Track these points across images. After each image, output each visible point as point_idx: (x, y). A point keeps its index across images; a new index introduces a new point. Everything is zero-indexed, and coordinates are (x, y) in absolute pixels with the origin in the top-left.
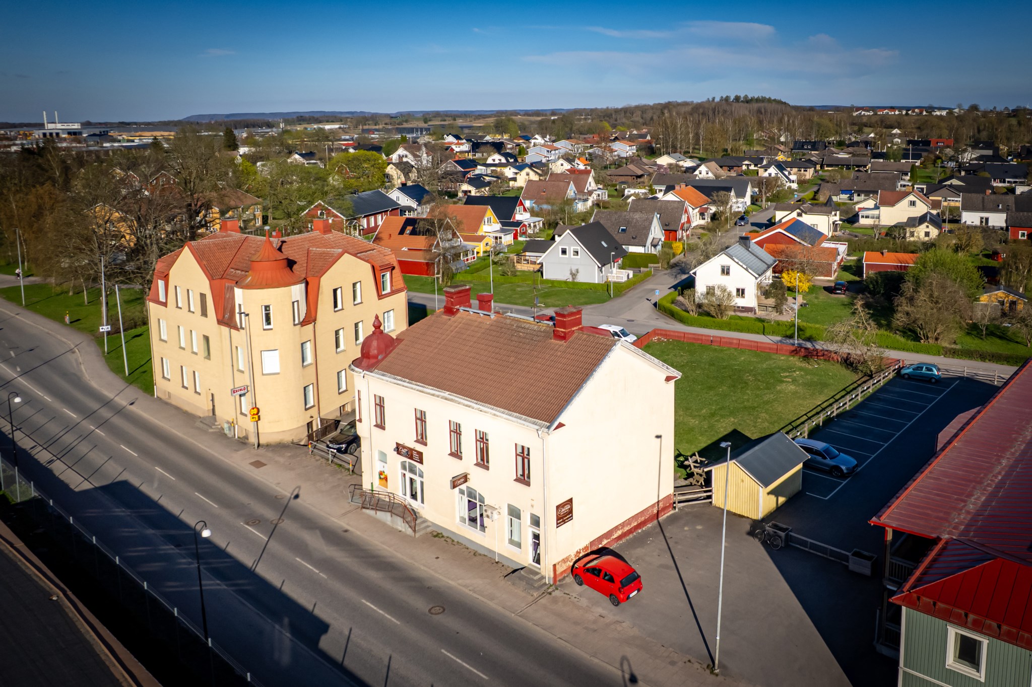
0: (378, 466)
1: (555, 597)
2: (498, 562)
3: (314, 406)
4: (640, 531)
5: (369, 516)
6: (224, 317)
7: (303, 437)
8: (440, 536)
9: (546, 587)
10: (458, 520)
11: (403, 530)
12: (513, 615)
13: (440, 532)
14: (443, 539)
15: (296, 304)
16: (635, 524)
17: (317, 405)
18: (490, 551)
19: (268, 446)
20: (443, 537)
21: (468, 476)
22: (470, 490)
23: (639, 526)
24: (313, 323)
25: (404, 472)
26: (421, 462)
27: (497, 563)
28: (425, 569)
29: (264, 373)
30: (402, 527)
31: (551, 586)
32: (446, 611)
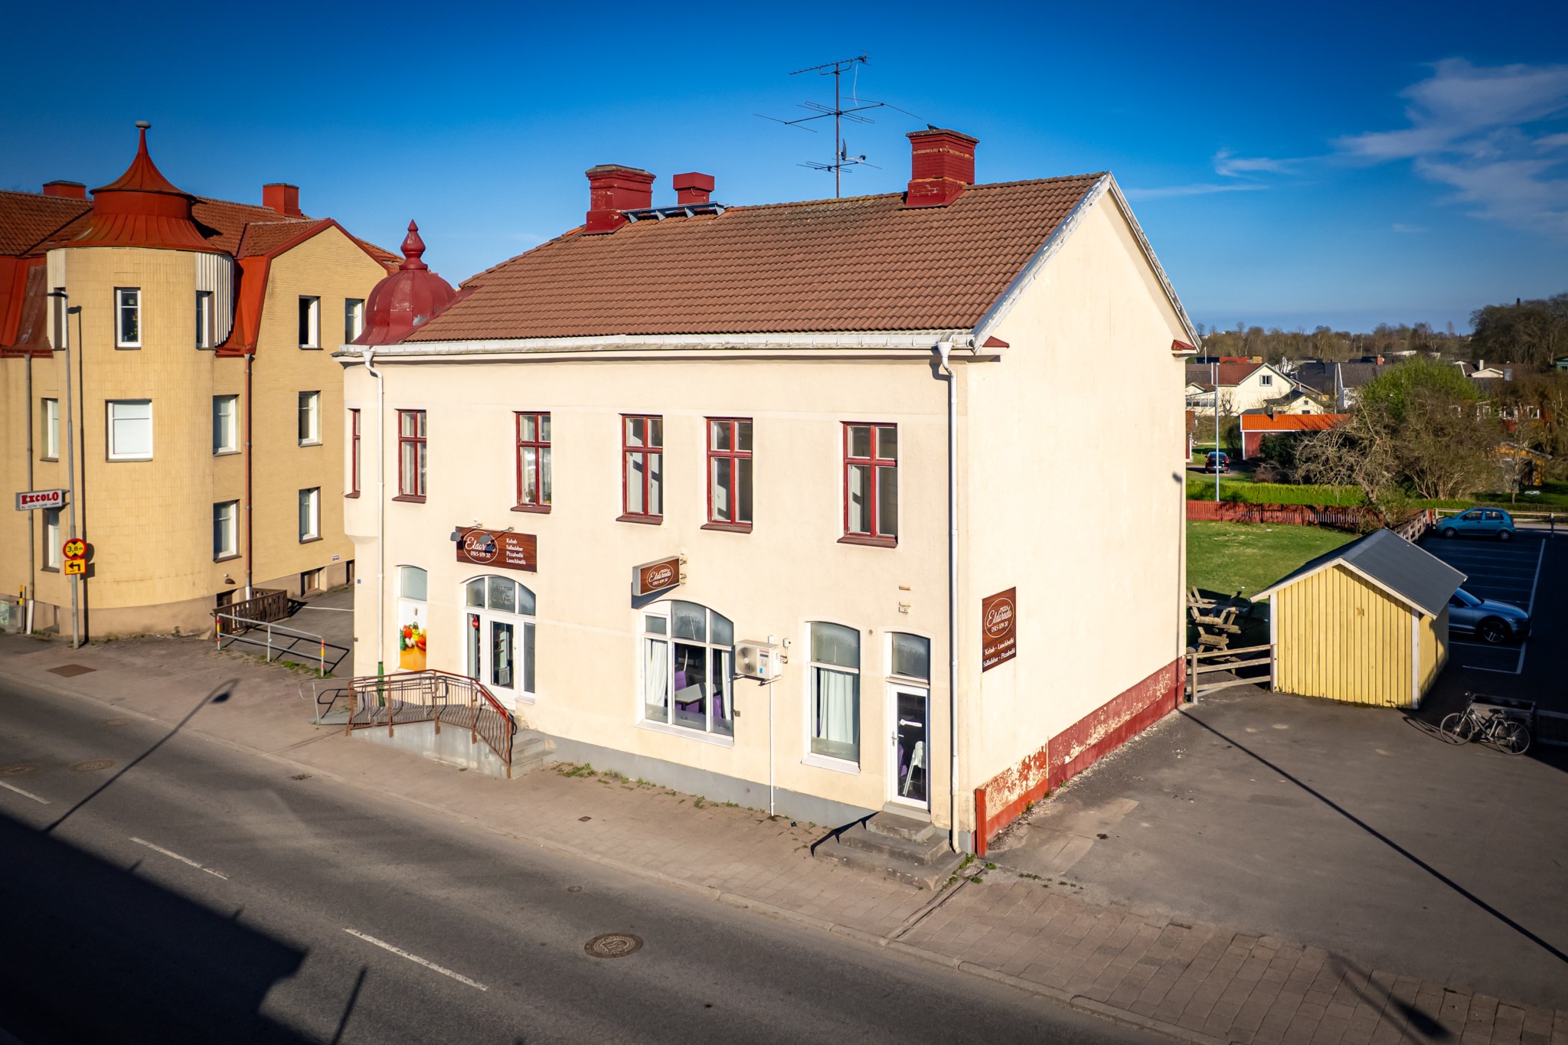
0: (402, 614)
1: (994, 888)
2: (775, 816)
3: (238, 557)
4: (1137, 738)
5: (370, 748)
6: (18, 339)
7: (204, 627)
8: (585, 772)
9: (954, 864)
10: (641, 713)
11: (474, 765)
12: (883, 942)
13: (581, 764)
14: (592, 779)
15: (205, 300)
16: (1128, 718)
17: (244, 553)
18: (749, 787)
19: (109, 641)
20: (592, 773)
21: (682, 569)
22: (684, 613)
23: (1136, 724)
24: (247, 356)
25: (477, 611)
26: (531, 567)
27: (773, 818)
28: (552, 844)
29: (111, 456)
30: (467, 756)
31: (968, 860)
32: (646, 946)
